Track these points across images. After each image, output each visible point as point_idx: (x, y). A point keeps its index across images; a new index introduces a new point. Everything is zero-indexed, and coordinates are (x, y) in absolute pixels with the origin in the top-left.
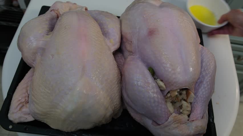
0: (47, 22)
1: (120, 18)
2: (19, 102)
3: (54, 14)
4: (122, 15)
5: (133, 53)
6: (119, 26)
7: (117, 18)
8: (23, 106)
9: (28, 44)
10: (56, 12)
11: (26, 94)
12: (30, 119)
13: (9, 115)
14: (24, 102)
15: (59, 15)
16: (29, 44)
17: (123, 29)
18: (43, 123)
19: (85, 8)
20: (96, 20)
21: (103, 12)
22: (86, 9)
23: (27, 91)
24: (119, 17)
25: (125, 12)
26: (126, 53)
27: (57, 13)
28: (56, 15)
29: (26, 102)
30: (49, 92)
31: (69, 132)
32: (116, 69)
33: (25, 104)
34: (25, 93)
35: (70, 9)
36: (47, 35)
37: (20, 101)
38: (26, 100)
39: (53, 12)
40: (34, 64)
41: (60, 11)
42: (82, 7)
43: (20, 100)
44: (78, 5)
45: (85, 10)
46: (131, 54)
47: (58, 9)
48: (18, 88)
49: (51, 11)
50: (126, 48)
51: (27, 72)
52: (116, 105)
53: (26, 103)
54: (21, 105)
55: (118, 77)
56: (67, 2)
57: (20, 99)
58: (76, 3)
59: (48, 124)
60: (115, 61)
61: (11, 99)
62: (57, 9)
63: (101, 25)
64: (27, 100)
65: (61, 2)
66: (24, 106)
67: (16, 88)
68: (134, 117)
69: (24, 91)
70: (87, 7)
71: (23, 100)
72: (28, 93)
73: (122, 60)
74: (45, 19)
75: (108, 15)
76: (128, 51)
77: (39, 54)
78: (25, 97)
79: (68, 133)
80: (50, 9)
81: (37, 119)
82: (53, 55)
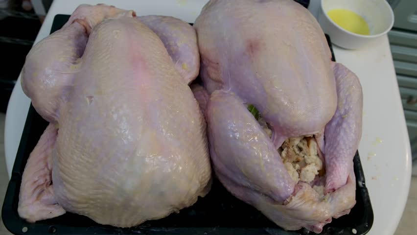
0: (71, 42)
1: (194, 25)
2: (36, 186)
3: (78, 27)
4: (197, 19)
5: (223, 84)
6: (194, 39)
7: (190, 26)
8: (42, 191)
9: (44, 81)
10: (82, 23)
11: (46, 170)
12: (58, 212)
13: (19, 210)
14: (43, 185)
15: (88, 28)
16: (45, 83)
17: (202, 42)
18: (83, 216)
19: (131, 13)
20: (156, 31)
21: (164, 17)
22: (134, 15)
23: (47, 165)
24: (192, 24)
25: (200, 15)
26: (211, 85)
27: (85, 24)
28: (83, 28)
29: (47, 184)
30: (91, 161)
31: (128, 228)
32: (198, 111)
33: (45, 188)
34: (44, 169)
35: (105, 17)
36: (74, 63)
37: (37, 183)
38: (46, 180)
39: (76, 23)
40: (55, 115)
41: (89, 21)
42: (127, 12)
43: (35, 182)
44: (118, 9)
45: (132, 16)
46: (220, 85)
47: (85, 19)
48: (29, 161)
49: (73, 22)
50: (208, 75)
51: (42, 133)
52: (204, 173)
53: (47, 186)
54: (38, 191)
55: (203, 125)
56: (99, 5)
57: (37, 179)
58: (113, 5)
59: (90, 217)
60: (195, 99)
61: (20, 182)
62: (82, 18)
63: (165, 40)
64: (49, 180)
65: (89, 6)
66: (45, 191)
67: (26, 162)
68: (232, 192)
69: (42, 165)
70: (135, 10)
71: (42, 181)
72: (50, 168)
73: (205, 96)
74: (66, 37)
75: (174, 21)
76: (213, 80)
77: (64, 98)
78: (45, 175)
79: (126, 230)
80: (70, 20)
81: (72, 210)
82: (91, 97)
